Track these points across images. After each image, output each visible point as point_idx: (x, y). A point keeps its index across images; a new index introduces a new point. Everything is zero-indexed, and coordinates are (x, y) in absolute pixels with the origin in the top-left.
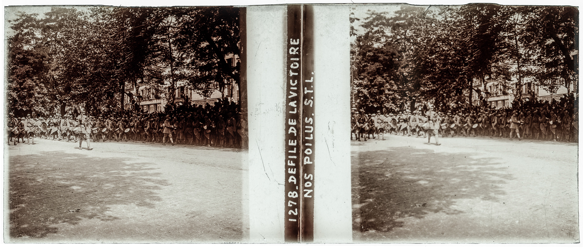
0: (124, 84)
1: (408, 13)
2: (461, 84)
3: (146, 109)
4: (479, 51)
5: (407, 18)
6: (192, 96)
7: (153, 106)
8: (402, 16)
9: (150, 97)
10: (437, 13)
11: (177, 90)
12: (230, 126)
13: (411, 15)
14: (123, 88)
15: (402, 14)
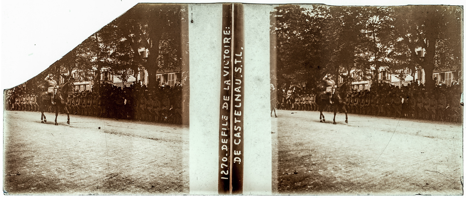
0: (60, 68)
1: (285, 9)
2: (330, 70)
3: (77, 88)
4: (344, 45)
5: (285, 13)
6: (114, 79)
7: (82, 86)
8: (280, 11)
9: (80, 79)
10: (310, 11)
11: (102, 74)
12: (143, 104)
13: (287, 11)
14: (59, 71)
15: (281, 10)
